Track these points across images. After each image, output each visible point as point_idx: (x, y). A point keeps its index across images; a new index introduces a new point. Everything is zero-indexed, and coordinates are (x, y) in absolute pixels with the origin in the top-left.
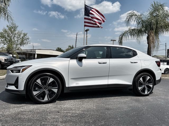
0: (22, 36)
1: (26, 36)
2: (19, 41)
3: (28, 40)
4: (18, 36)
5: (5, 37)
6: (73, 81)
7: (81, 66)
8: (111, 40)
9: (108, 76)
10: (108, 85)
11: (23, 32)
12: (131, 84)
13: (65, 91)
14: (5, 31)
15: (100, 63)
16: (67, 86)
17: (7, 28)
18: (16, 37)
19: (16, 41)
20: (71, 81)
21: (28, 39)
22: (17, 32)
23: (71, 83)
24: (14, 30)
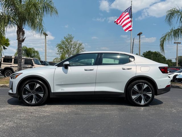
0: (78, 46)
1: (81, 46)
2: (75, 51)
3: (83, 50)
4: (74, 47)
5: (63, 48)
6: (58, 87)
7: (66, 73)
8: (174, 43)
9: (95, 83)
10: (95, 92)
11: (78, 42)
12: (123, 91)
13: (51, 97)
14: (63, 42)
15: (86, 70)
16: (52, 91)
17: (64, 40)
18: (72, 48)
19: (73, 51)
20: (56, 87)
21: (83, 48)
22: (73, 42)
23: (56, 89)
24: (71, 41)
